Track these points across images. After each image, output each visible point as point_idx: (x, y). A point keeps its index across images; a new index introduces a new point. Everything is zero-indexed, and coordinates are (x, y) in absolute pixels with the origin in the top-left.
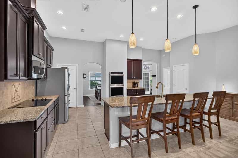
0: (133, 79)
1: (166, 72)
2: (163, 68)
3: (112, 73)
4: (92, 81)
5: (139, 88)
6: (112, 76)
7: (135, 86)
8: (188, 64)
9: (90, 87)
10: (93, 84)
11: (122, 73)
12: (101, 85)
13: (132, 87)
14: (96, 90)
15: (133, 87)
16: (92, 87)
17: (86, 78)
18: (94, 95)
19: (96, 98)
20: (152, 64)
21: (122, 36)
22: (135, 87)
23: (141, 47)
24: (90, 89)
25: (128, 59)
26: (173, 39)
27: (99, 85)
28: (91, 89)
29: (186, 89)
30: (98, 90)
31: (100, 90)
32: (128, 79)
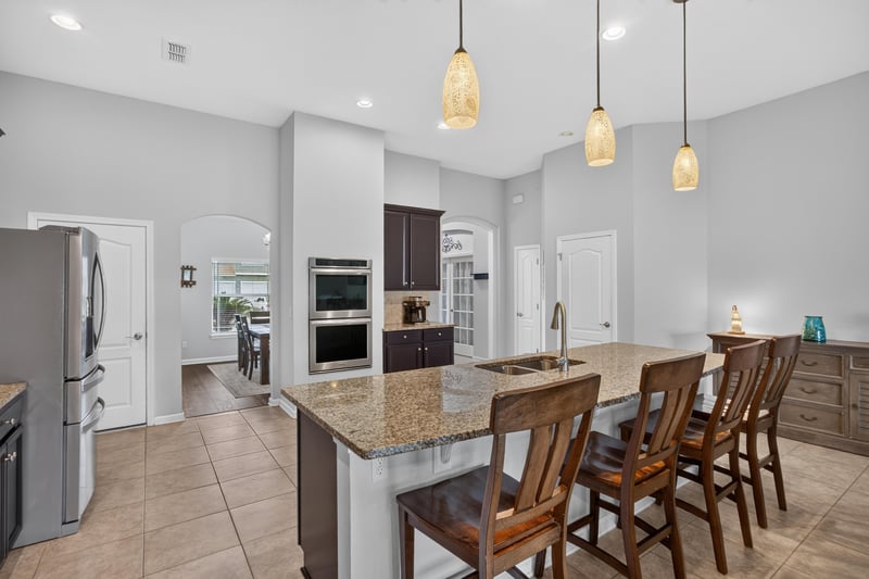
0: (408, 288)
1: (526, 261)
2: (516, 248)
3: (321, 262)
4: (224, 299)
5: (432, 326)
6: (319, 277)
7: (414, 315)
8: (614, 233)
9: (215, 325)
10: (229, 310)
11: (363, 263)
12: (267, 314)
13: (401, 321)
14: (245, 339)
15: (408, 319)
16: (225, 325)
17: (194, 283)
18: (235, 357)
19: (245, 374)
20: (471, 233)
21: (365, 103)
22: (413, 323)
23: (438, 162)
24: (215, 334)
25: (387, 207)
26: (563, 134)
27: (260, 317)
28: (219, 333)
29: (607, 325)
30: (255, 336)
31: (265, 338)
32: (386, 289)
